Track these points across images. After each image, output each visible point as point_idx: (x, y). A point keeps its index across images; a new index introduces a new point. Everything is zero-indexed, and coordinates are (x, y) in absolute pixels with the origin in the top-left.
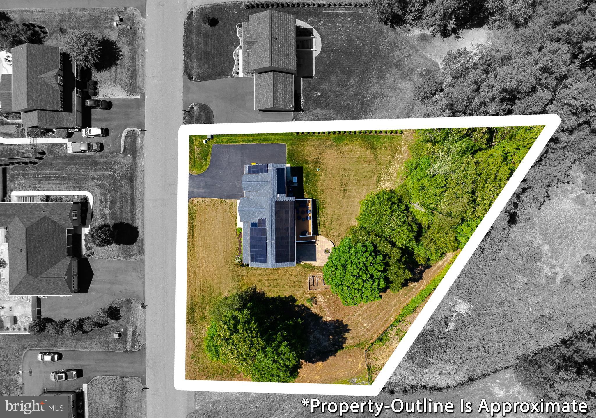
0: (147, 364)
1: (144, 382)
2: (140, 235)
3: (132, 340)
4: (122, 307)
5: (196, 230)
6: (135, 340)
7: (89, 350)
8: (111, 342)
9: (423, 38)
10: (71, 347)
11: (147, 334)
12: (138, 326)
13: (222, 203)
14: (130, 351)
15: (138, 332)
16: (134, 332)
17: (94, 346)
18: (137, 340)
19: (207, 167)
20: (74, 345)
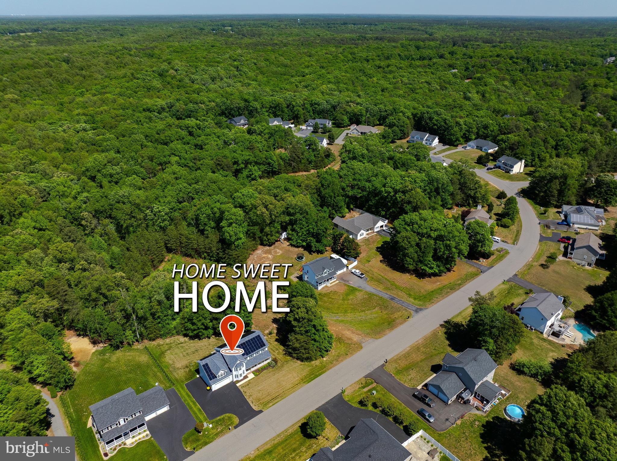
0: (372, 370)
1: (383, 365)
2: (302, 422)
3: (368, 386)
4: (356, 402)
5: (274, 396)
6: (367, 385)
7: (398, 400)
8: (382, 394)
9: (77, 365)
10: (408, 410)
11: (357, 380)
12: (357, 387)
13: (245, 392)
14: (375, 382)
15: (361, 386)
16: (364, 387)
17: (393, 400)
18: (366, 383)
19: (227, 414)
20: (405, 410)
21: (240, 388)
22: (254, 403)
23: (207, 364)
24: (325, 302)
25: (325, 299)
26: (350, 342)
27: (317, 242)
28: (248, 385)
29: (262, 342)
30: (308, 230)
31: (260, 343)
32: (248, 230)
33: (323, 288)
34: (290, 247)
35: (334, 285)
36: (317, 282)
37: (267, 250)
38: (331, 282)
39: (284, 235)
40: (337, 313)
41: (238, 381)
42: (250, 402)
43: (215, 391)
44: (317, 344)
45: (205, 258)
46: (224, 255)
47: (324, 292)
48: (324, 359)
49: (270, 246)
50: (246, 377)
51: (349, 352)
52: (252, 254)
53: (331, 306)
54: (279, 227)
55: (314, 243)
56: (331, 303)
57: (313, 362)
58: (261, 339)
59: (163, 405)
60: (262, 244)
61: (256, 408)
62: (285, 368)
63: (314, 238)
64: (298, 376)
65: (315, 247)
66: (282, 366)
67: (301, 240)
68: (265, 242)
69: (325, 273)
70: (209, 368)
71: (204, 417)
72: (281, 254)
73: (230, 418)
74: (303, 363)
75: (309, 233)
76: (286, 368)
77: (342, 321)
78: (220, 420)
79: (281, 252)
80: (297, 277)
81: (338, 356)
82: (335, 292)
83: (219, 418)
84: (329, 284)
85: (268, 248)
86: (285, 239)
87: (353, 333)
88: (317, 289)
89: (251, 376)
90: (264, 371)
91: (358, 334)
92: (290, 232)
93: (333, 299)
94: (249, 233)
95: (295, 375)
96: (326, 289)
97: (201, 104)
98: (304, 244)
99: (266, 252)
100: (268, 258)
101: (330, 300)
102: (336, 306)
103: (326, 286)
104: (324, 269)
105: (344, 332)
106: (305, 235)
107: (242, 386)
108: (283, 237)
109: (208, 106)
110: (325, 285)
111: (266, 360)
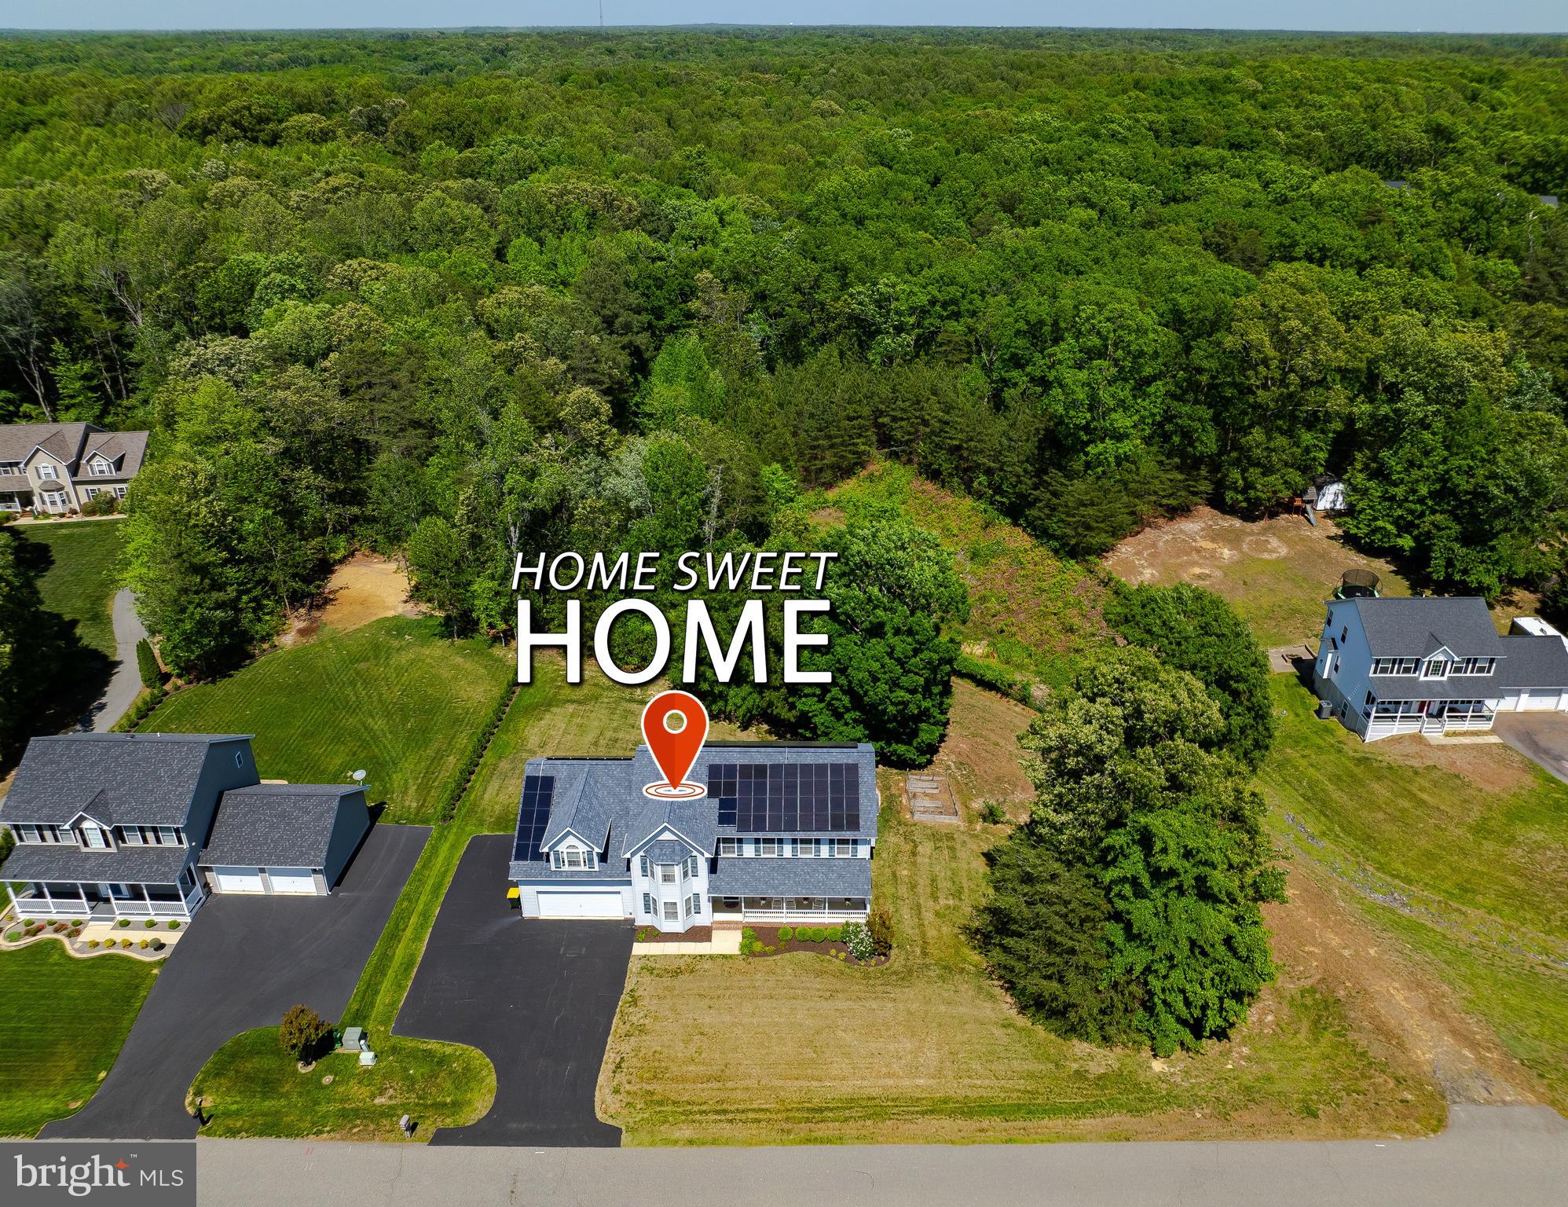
13: (634, 1003)
19: (474, 1055)
21: (633, 966)
22: (621, 1077)
23: (548, 782)
24: (1373, 805)
25: (1381, 790)
26: (1378, 1051)
27: (1466, 540)
28: (677, 973)
29: (854, 803)
30: (1443, 479)
31: (837, 804)
32: (1169, 418)
33: (1398, 740)
34: (1337, 545)
35: (1465, 747)
36: (1370, 699)
37: (1231, 530)
38: (1451, 726)
39: (1331, 496)
40: (1408, 880)
41: (653, 935)
42: (609, 1058)
43: (535, 921)
44: (1138, 957)
45: (979, 496)
46: (1036, 487)
47: (1393, 756)
48: (1158, 1066)
49: (1249, 516)
50: (700, 934)
51: (1333, 1098)
52: (1158, 527)
53: (1390, 830)
54: (1322, 456)
55: (1446, 547)
56: (1399, 818)
57: (1080, 1047)
58: (854, 786)
59: (294, 862)
60: (1217, 502)
61: (607, 1104)
62: (910, 993)
63: (1457, 519)
64: (939, 1074)
65: (1450, 563)
66: (907, 975)
67: (1396, 522)
68: (1229, 496)
69: (1438, 668)
70: (546, 800)
71: (393, 1004)
72: (1279, 560)
73: (466, 1078)
74: (1023, 1021)
75: (1444, 492)
76: (910, 998)
77: (1413, 928)
78: (429, 1054)
79: (1284, 551)
80: (1297, 662)
81: (1248, 1090)
82: (1453, 780)
83: (433, 1045)
84: (1435, 732)
85: (1237, 523)
86: (1332, 514)
87: (1434, 1010)
88: (1361, 732)
89: (727, 943)
90: (802, 955)
91: (1462, 1036)
92: (1360, 479)
93: (1421, 803)
94: (1168, 427)
95: (931, 1056)
96: (1413, 749)
97: (1279, 129)
98: (1407, 542)
99: (1215, 536)
100: (1213, 556)
101: (1405, 803)
102: (1423, 843)
103: (1417, 738)
104: (1435, 643)
105: (1378, 985)
106: (1421, 501)
107: (651, 967)
108: (1324, 504)
109: (1298, 137)
110: (1411, 728)
111: (836, 905)
